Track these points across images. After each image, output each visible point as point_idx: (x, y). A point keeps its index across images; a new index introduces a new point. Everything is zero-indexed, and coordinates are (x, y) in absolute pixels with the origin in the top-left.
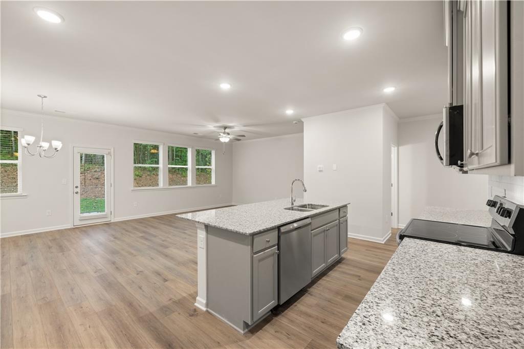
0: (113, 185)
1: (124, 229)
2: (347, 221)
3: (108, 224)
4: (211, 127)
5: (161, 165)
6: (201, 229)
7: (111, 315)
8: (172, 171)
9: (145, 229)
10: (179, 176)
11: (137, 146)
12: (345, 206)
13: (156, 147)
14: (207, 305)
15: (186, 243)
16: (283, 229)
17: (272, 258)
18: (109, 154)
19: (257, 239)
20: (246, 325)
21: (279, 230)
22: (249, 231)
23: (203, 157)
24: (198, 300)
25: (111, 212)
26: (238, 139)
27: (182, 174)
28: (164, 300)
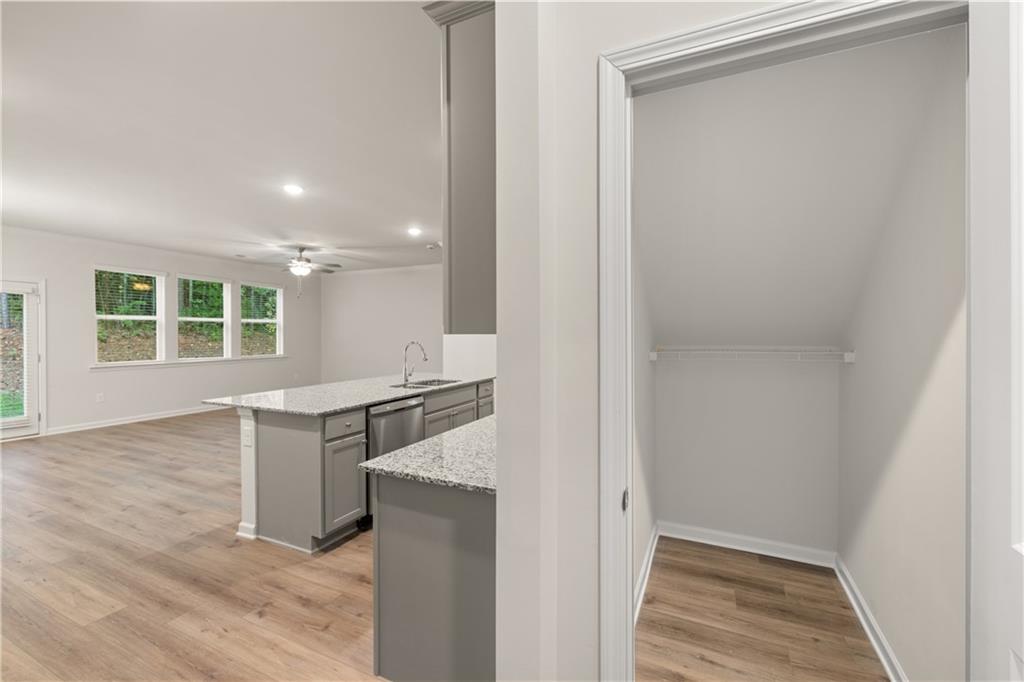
0: (43, 359)
1: (76, 447)
2: (492, 403)
3: (34, 441)
4: (273, 246)
5: (160, 316)
6: (248, 417)
7: (82, 563)
8: (185, 329)
9: (129, 444)
10: (201, 338)
11: (100, 276)
12: (490, 381)
13: (149, 280)
14: (258, 531)
15: (220, 459)
16: (373, 411)
17: (356, 449)
18: (35, 292)
19: (330, 423)
20: (317, 542)
21: (367, 412)
22: (316, 411)
23: (257, 301)
24: (243, 527)
25: (39, 415)
26: (329, 269)
27: (209, 335)
28: (182, 535)
